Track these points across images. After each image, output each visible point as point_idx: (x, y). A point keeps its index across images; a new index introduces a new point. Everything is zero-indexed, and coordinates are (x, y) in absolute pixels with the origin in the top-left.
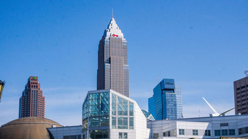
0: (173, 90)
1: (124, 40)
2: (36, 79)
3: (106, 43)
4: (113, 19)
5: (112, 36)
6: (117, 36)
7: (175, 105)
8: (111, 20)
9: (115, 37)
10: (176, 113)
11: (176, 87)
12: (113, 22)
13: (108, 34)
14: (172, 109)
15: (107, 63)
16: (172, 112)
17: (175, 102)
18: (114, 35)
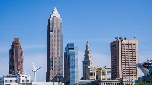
0: (73, 49)
1: (60, 19)
2: (17, 39)
3: (50, 21)
4: (55, 8)
5: (54, 17)
6: (57, 17)
7: (74, 56)
8: (54, 8)
9: (56, 17)
10: (75, 61)
11: (75, 47)
12: (55, 9)
13: (52, 16)
14: (72, 58)
15: (51, 32)
16: (73, 60)
17: (75, 55)
18: (55, 17)
